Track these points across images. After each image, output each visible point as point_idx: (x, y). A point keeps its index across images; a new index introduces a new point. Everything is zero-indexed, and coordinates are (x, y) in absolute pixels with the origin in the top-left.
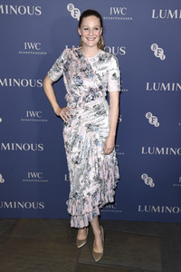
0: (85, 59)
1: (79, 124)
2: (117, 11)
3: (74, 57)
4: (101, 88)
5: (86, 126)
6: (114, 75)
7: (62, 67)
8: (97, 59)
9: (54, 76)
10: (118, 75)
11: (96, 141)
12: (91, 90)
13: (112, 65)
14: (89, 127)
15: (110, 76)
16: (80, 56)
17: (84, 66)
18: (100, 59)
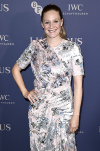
0: (51, 49)
1: (46, 107)
2: (74, 7)
3: (41, 48)
4: (67, 74)
5: (52, 110)
6: (77, 61)
7: (30, 57)
8: (62, 48)
9: (22, 64)
10: (81, 60)
11: (61, 124)
12: (59, 76)
13: (75, 52)
14: (55, 111)
15: (74, 62)
16: (46, 47)
17: (51, 55)
18: (64, 48)
